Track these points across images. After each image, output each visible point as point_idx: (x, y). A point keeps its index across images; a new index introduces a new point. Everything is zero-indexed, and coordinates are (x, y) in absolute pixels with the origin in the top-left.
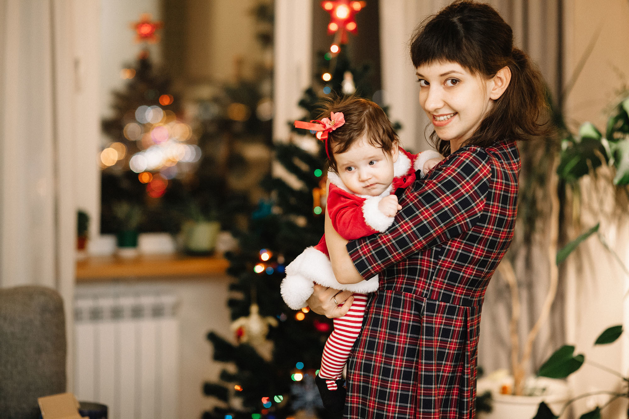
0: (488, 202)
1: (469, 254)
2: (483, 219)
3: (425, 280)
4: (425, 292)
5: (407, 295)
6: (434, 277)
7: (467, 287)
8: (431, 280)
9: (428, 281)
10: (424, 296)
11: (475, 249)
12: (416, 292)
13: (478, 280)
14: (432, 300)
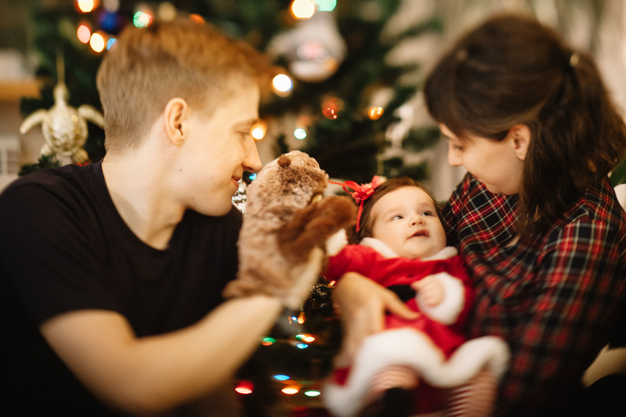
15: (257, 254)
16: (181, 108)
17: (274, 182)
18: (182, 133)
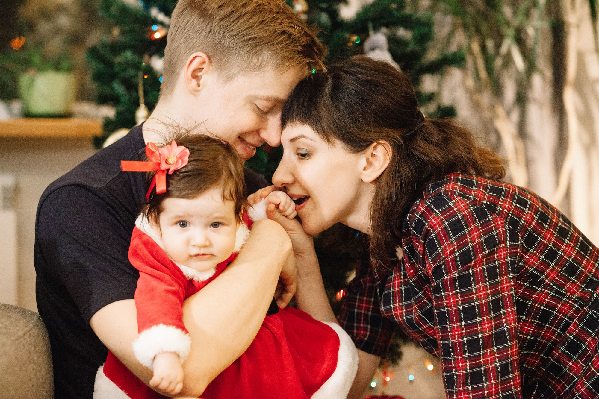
0: (497, 212)
1: (549, 248)
2: (514, 223)
3: (562, 302)
4: (576, 306)
5: (571, 329)
6: (562, 291)
7: (587, 257)
8: (564, 295)
9: (565, 299)
10: (580, 308)
11: (545, 240)
12: (572, 318)
13: (582, 241)
14: (590, 300)
18: (199, 86)
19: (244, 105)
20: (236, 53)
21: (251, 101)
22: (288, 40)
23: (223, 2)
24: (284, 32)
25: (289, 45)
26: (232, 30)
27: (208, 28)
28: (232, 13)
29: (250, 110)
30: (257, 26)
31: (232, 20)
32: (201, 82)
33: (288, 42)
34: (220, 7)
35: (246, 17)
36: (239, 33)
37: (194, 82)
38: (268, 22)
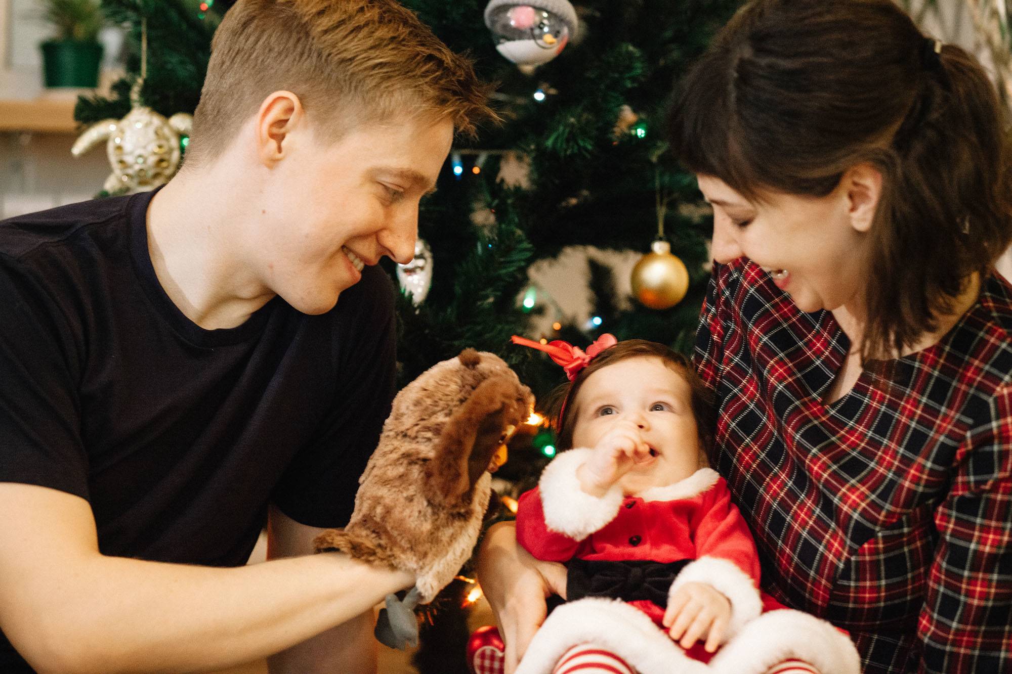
15: (387, 494)
16: (291, 110)
17: (448, 386)
18: (280, 149)
19: (361, 184)
20: (350, 91)
21: (373, 177)
22: (437, 71)
23: (326, 4)
24: (430, 58)
25: (440, 78)
26: (345, 50)
27: (299, 49)
28: (341, 23)
29: (371, 193)
30: (386, 45)
31: (344, 33)
32: (284, 144)
33: (437, 73)
34: (321, 13)
35: (366, 30)
36: (357, 56)
37: (273, 144)
38: (403, 40)
